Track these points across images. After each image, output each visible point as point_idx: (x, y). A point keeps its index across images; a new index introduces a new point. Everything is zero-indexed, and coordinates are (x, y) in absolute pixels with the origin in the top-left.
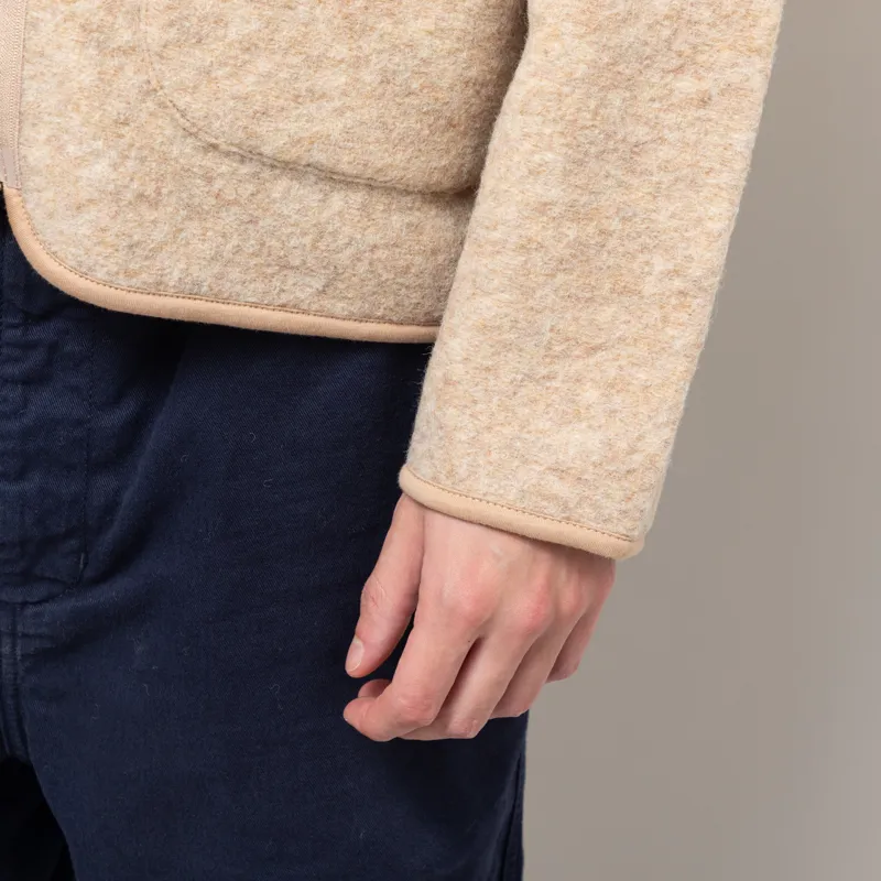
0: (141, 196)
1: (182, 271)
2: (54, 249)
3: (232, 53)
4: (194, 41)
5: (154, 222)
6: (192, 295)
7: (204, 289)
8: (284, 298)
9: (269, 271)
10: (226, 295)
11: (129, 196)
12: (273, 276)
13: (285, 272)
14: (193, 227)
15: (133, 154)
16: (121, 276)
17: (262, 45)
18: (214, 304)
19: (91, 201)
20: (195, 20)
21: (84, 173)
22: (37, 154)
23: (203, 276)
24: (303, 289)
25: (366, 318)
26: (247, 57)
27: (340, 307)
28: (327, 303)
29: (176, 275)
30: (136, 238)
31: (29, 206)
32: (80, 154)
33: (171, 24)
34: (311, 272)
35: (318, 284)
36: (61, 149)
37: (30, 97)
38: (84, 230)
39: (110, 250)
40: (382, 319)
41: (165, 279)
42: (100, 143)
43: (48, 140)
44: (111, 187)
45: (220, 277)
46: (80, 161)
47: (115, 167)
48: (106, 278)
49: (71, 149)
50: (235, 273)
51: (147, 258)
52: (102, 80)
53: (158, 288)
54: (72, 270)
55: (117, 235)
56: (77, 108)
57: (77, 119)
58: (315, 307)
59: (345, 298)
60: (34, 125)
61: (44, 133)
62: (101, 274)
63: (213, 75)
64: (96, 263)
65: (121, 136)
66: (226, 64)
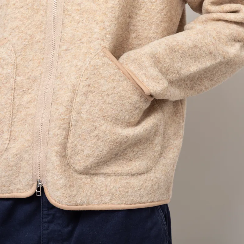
0: (70, 185)
1: (80, 200)
2: (54, 198)
3: (85, 157)
4: (77, 154)
5: (73, 190)
6: (83, 205)
7: (86, 202)
8: (103, 202)
9: (98, 197)
10: (90, 203)
11: (68, 185)
12: (99, 198)
13: (101, 197)
14: (81, 190)
15: (68, 177)
16: (68, 203)
17: (91, 156)
18: (88, 206)
19: (60, 188)
20: (77, 150)
21: (59, 182)
22: (49, 179)
23: (85, 200)
24: (107, 199)
25: (122, 204)
26: (88, 158)
27: (115, 202)
28: (112, 202)
29: (79, 201)
30: (70, 194)
31: (49, 189)
32: (58, 178)
33: (73, 151)
34: (107, 196)
35: (109, 198)
36: (54, 178)
37: (48, 167)
38: (59, 194)
39: (65, 198)
40: (125, 204)
41: (77, 202)
42: (62, 176)
43: (51, 176)
44: (65, 184)
45: (88, 200)
46: (58, 180)
47: (65, 180)
48: (65, 203)
49: (56, 178)
50: (91, 198)
51: (73, 198)
52: (61, 163)
53: (76, 204)
54: (58, 202)
55: (66, 194)
56: (56, 169)
57: (56, 171)
58: (110, 203)
59: (116, 200)
60: (49, 173)
61: (51, 174)
62: (63, 203)
63: (80, 161)
64: (62, 200)
65: (65, 174)
66: (83, 159)
